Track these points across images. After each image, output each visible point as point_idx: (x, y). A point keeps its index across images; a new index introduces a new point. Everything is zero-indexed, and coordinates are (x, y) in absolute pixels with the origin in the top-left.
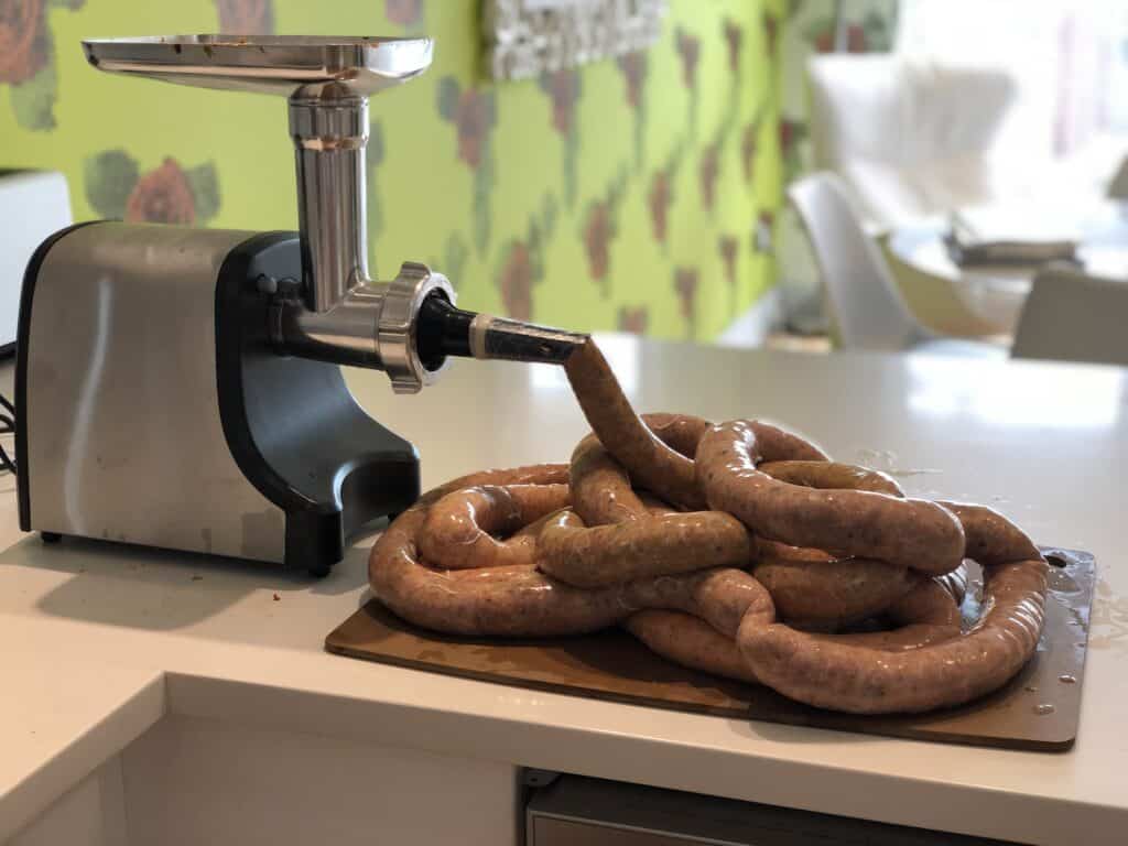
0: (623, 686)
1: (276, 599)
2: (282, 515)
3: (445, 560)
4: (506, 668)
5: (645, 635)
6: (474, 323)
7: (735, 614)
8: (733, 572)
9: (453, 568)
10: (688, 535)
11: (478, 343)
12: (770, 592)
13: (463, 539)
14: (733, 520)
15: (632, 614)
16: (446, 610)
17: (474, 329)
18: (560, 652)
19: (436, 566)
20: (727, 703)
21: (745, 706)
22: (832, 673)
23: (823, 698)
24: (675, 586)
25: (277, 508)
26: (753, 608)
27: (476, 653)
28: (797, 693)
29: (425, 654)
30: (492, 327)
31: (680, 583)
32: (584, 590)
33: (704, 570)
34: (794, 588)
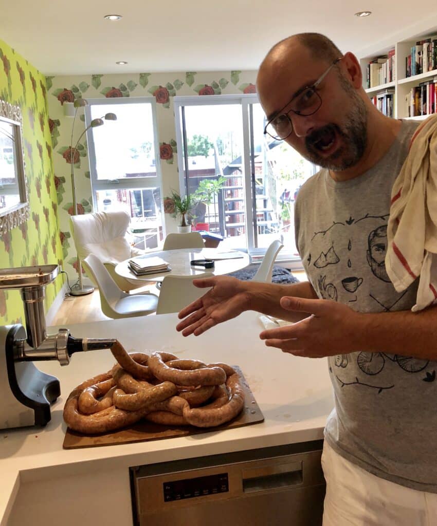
0: (154, 436)
1: (36, 437)
2: (33, 411)
3: (89, 412)
4: (120, 439)
5: (153, 419)
6: (83, 342)
7: (181, 409)
8: (176, 397)
9: (92, 414)
10: (164, 390)
11: (85, 347)
12: (187, 400)
13: (93, 405)
14: (171, 383)
15: (147, 414)
16: (98, 427)
17: (84, 344)
18: (131, 430)
19: (87, 414)
20: (183, 433)
21: (187, 432)
22: (210, 418)
23: (208, 425)
24: (160, 404)
25: (31, 409)
26: (185, 406)
27: (109, 437)
28: (202, 425)
29: (95, 442)
30: (89, 342)
31: (162, 403)
32: (134, 411)
33: (168, 399)
34: (192, 398)
